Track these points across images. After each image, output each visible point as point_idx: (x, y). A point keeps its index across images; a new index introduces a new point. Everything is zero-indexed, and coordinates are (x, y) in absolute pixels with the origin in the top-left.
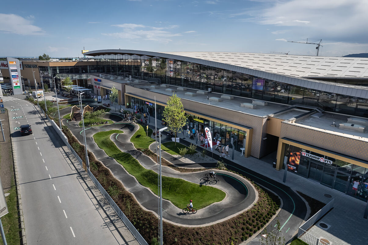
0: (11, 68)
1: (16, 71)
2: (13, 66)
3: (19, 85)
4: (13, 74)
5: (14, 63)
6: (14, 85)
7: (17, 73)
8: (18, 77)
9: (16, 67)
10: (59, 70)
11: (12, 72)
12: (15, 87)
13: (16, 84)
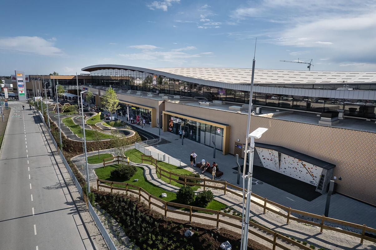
0: (18, 79)
1: (22, 81)
2: (20, 77)
3: (23, 92)
4: (19, 83)
5: (21, 75)
6: (20, 92)
7: (23, 83)
8: (23, 86)
9: (22, 78)
10: (59, 82)
11: (18, 82)
12: (20, 94)
13: (22, 92)
